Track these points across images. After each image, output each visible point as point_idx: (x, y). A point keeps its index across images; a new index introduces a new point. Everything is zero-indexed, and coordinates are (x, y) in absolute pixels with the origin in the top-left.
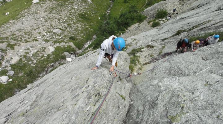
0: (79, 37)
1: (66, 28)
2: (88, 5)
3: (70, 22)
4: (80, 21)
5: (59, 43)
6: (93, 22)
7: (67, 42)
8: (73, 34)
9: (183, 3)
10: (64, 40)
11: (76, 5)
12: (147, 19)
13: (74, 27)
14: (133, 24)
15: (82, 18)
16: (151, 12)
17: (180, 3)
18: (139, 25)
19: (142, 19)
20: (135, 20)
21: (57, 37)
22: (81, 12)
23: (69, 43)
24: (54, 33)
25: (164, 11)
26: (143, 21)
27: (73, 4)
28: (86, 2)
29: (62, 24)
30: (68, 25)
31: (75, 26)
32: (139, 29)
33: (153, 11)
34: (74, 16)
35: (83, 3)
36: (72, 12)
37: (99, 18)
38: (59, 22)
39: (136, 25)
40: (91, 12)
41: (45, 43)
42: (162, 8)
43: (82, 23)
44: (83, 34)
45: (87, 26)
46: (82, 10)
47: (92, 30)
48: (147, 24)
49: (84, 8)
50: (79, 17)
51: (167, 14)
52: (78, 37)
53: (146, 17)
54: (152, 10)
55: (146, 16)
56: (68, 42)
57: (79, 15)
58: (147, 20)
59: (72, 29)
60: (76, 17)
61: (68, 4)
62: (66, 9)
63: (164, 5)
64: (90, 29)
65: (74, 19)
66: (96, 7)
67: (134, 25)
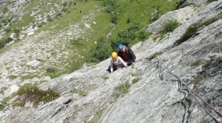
0: (62, 68)
1: (49, 58)
2: (86, 30)
3: (56, 51)
4: (69, 48)
5: (29, 79)
6: (86, 48)
7: (41, 77)
8: (55, 65)
9: (200, 9)
10: (39, 73)
11: (71, 32)
12: (153, 35)
13: (59, 56)
14: (134, 44)
15: (73, 44)
16: (157, 27)
17: (195, 10)
18: (142, 44)
19: (146, 36)
20: (136, 39)
21: (30, 71)
22: (74, 38)
23: (45, 77)
24: (28, 66)
25: (174, 22)
26: (147, 39)
27: (68, 31)
28: (84, 27)
29: (44, 53)
30: (53, 54)
31: (61, 54)
32: (142, 49)
33: (159, 24)
34: (64, 43)
35: (79, 29)
36: (62, 40)
37: (96, 43)
38: (41, 53)
39: (139, 44)
40: (88, 37)
41: (10, 80)
42: (170, 19)
43: (72, 50)
44: (68, 64)
45: (77, 53)
46: (76, 36)
47: (83, 57)
48: (153, 41)
49: (79, 34)
50: (71, 44)
51: (179, 25)
52: (59, 69)
53: (151, 34)
54: (157, 24)
55: (151, 32)
56: (43, 76)
57: (71, 41)
58: (152, 37)
59: (56, 58)
60: (66, 44)
61: (62, 32)
62: (57, 37)
63: (173, 15)
64: (79, 56)
65: (64, 46)
66: (94, 31)
67: (136, 45)
